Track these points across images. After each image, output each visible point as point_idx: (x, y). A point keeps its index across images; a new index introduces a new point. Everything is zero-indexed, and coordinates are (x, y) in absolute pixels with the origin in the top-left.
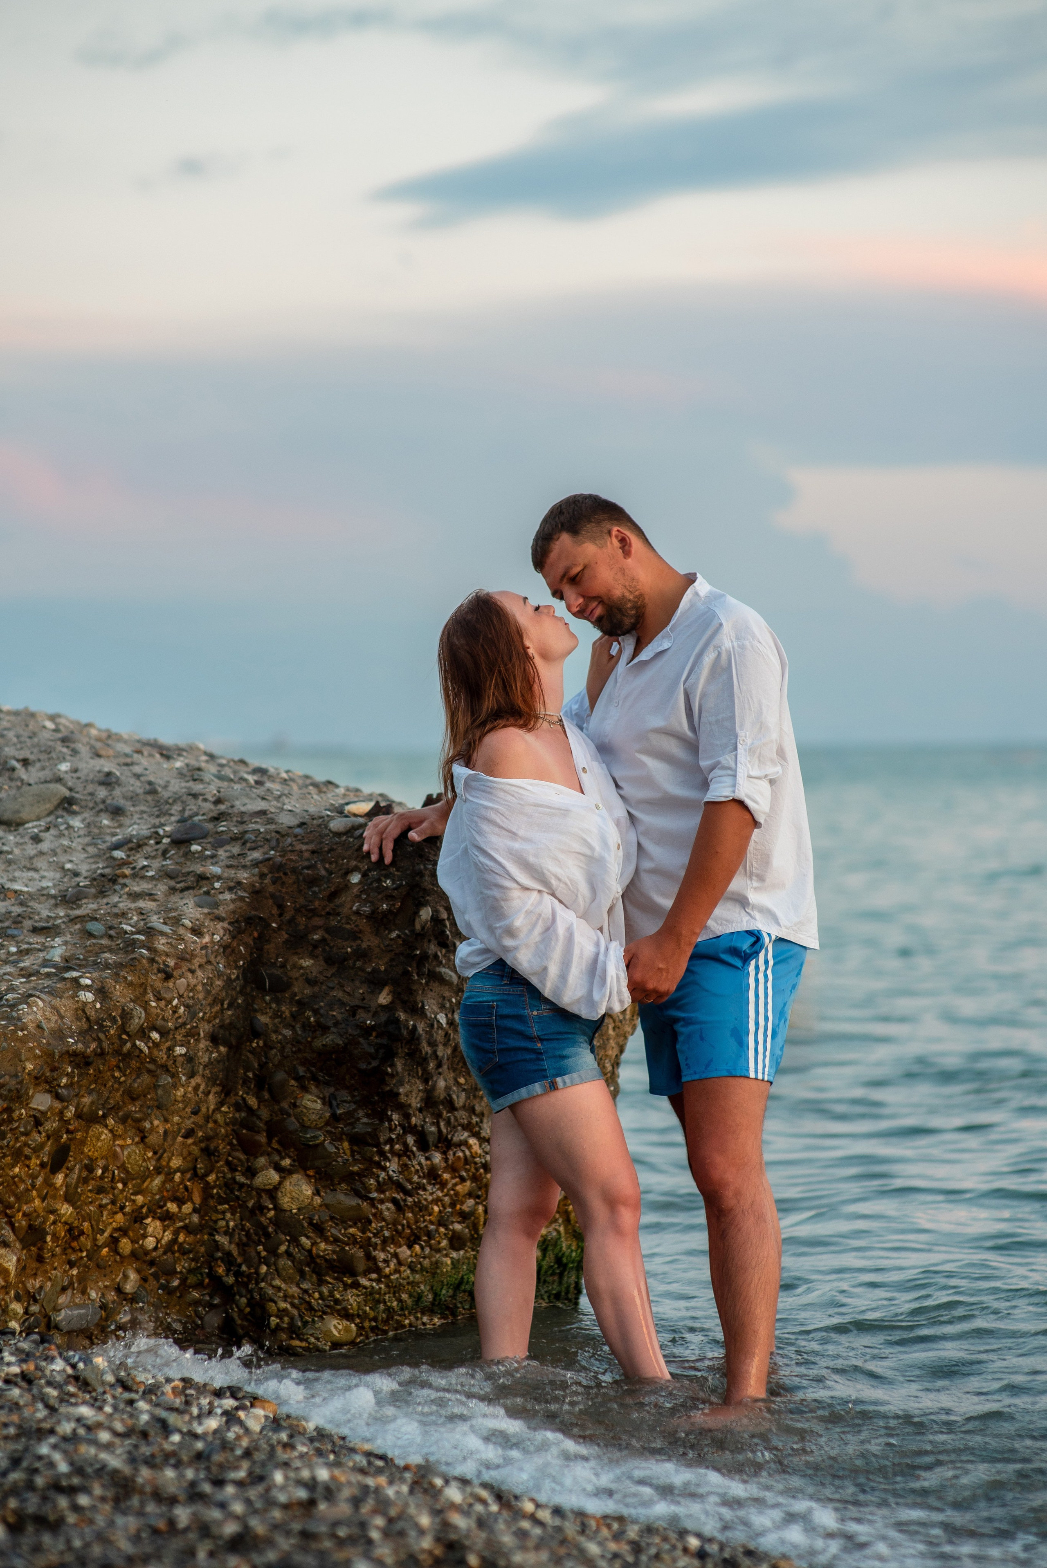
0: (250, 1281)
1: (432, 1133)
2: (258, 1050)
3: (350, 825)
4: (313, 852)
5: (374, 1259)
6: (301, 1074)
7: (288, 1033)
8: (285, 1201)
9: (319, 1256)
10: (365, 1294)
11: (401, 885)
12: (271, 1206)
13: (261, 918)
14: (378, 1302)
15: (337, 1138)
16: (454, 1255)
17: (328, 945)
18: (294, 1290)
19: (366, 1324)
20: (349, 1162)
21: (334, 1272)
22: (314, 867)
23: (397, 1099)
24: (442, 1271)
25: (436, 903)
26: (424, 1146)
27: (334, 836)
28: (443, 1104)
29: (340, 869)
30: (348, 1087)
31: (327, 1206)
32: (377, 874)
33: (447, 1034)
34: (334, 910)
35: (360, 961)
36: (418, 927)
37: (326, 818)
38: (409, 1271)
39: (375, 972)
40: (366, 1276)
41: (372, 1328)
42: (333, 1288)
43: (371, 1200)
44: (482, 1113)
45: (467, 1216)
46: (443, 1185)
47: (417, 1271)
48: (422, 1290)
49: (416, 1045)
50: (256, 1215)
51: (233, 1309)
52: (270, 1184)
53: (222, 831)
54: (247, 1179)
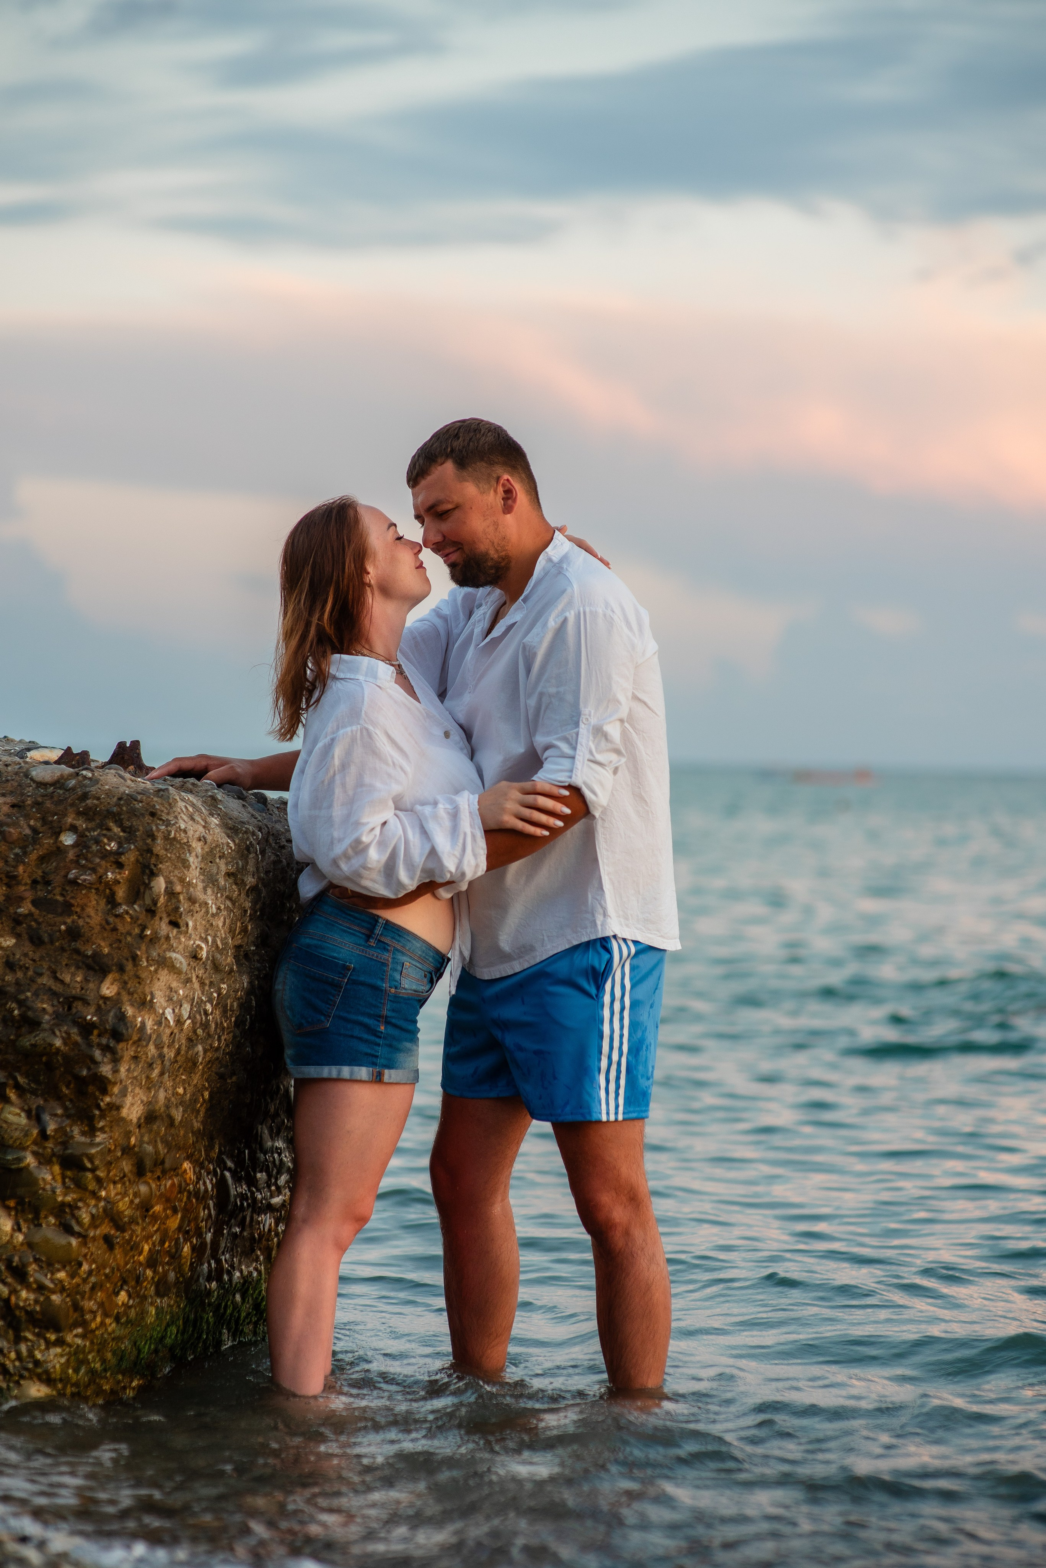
3: (58, 774)
4: (13, 806)
5: (81, 1310)
6: (2, 1080)
9: (17, 1306)
10: (70, 1353)
11: (130, 849)
14: (81, 1363)
15: (44, 1160)
16: (159, 1302)
17: (35, 921)
19: (69, 1390)
20: (58, 1191)
21: (35, 1327)
22: (16, 824)
23: (119, 1114)
24: (146, 1323)
25: (170, 873)
26: (140, 1171)
27: (37, 787)
28: (162, 1120)
29: (50, 828)
30: (60, 1098)
31: (30, 1244)
32: (98, 835)
33: (172, 1033)
34: (43, 877)
35: (76, 941)
36: (148, 901)
37: (23, 764)
38: (114, 1325)
39: (96, 955)
40: (71, 1331)
41: (73, 1395)
42: (33, 1346)
43: (83, 1237)
44: (199, 1130)
45: (175, 1256)
46: (155, 1218)
47: (122, 1324)
48: (125, 1347)
49: (143, 1047)
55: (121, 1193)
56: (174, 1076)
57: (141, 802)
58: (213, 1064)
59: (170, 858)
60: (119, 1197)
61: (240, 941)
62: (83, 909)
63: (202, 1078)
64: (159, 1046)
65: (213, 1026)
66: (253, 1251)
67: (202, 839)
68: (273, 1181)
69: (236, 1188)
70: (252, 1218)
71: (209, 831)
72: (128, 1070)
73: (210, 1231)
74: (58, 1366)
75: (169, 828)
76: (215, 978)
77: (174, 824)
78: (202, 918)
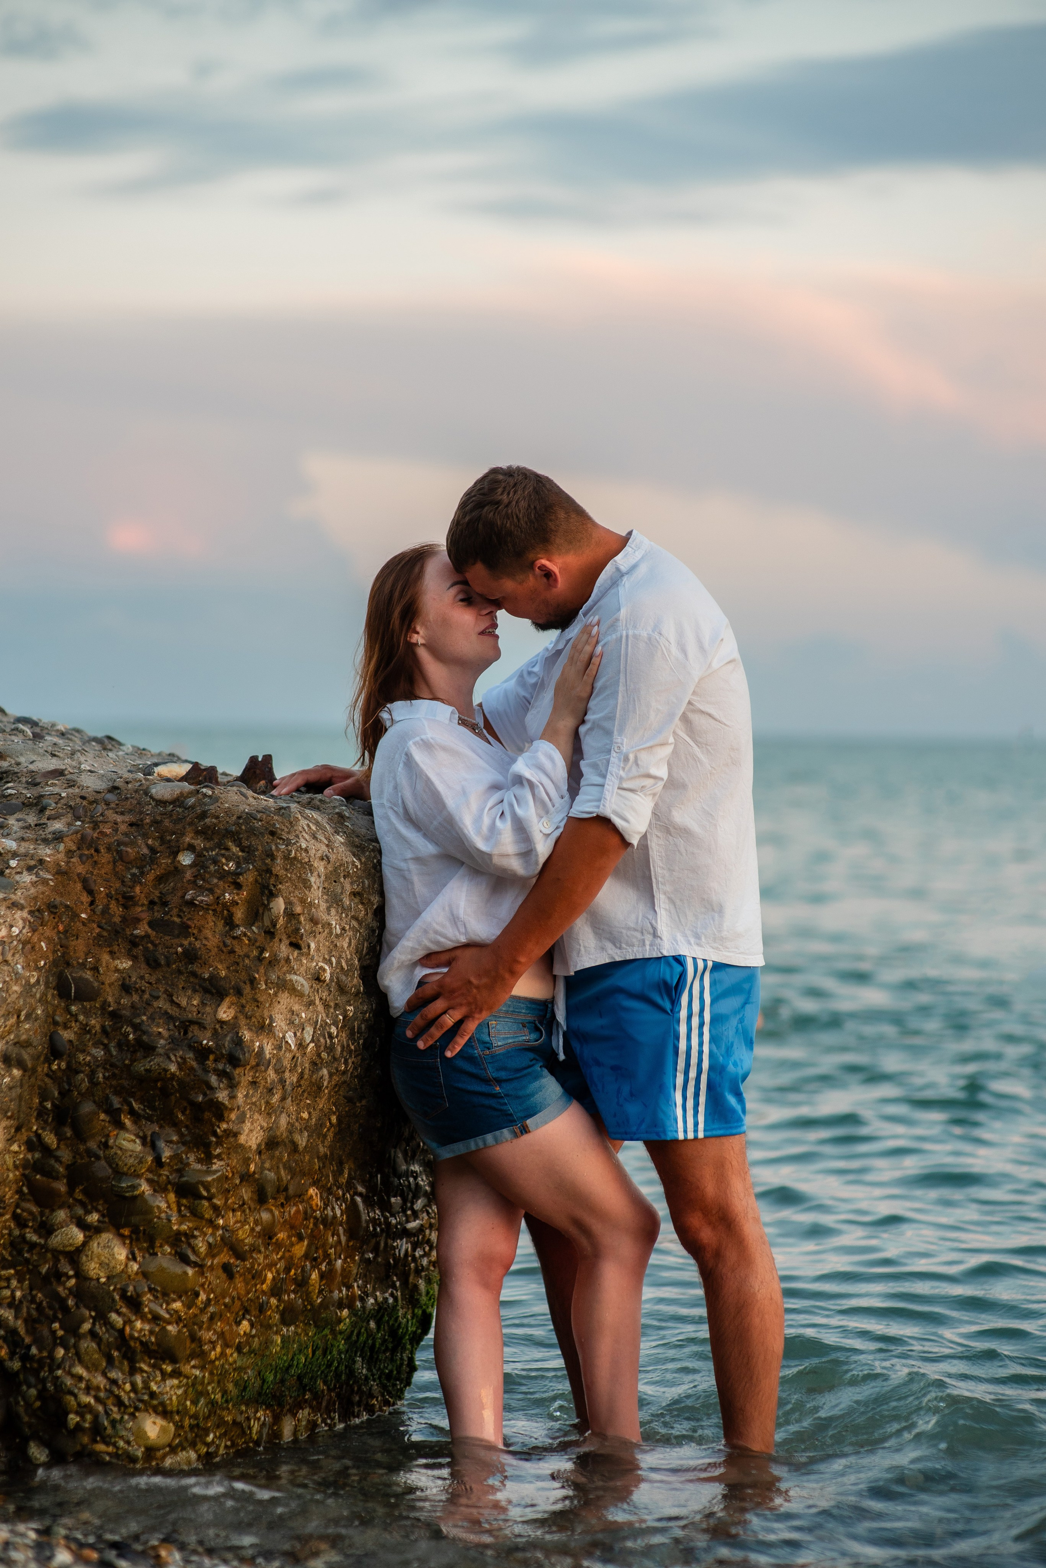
0: (41, 1367)
1: (270, 1181)
2: (59, 1074)
3: (178, 792)
4: (131, 825)
5: (200, 1340)
6: (117, 1105)
7: (99, 1053)
8: (93, 1268)
9: (132, 1337)
10: (187, 1383)
11: (248, 869)
12: (71, 1273)
13: (67, 906)
14: (200, 1394)
15: (159, 1188)
16: (285, 1331)
17: (152, 942)
18: (99, 1380)
19: (187, 1422)
20: (174, 1219)
21: (150, 1358)
22: (133, 844)
23: (236, 1140)
24: (271, 1352)
25: (290, 893)
26: (261, 1198)
27: (157, 805)
28: (285, 1145)
29: (168, 847)
30: (175, 1124)
31: (145, 1274)
32: (217, 854)
33: (294, 1058)
34: (160, 898)
35: (193, 964)
36: (267, 923)
37: (144, 782)
38: (235, 1355)
39: (213, 978)
40: (189, 1362)
41: (192, 1427)
42: (148, 1377)
43: (200, 1267)
44: (326, 1155)
45: (302, 1283)
46: (279, 1246)
47: (244, 1354)
48: (248, 1377)
49: (261, 1072)
50: (51, 1284)
51: (17, 1403)
52: (71, 1245)
53: (11, 795)
54: (40, 1237)
55: (240, 1221)
56: (297, 1101)
57: (261, 821)
58: (340, 1087)
59: (290, 879)
60: (239, 1225)
61: (368, 962)
62: (200, 931)
63: (329, 1102)
64: (279, 1071)
65: (339, 1049)
66: (388, 1277)
67: (324, 858)
68: (409, 1205)
69: (368, 1213)
70: (386, 1244)
71: (333, 850)
72: (246, 1096)
73: (340, 1258)
74: (174, 1398)
75: (290, 848)
76: (341, 1000)
77: (294, 844)
78: (325, 939)
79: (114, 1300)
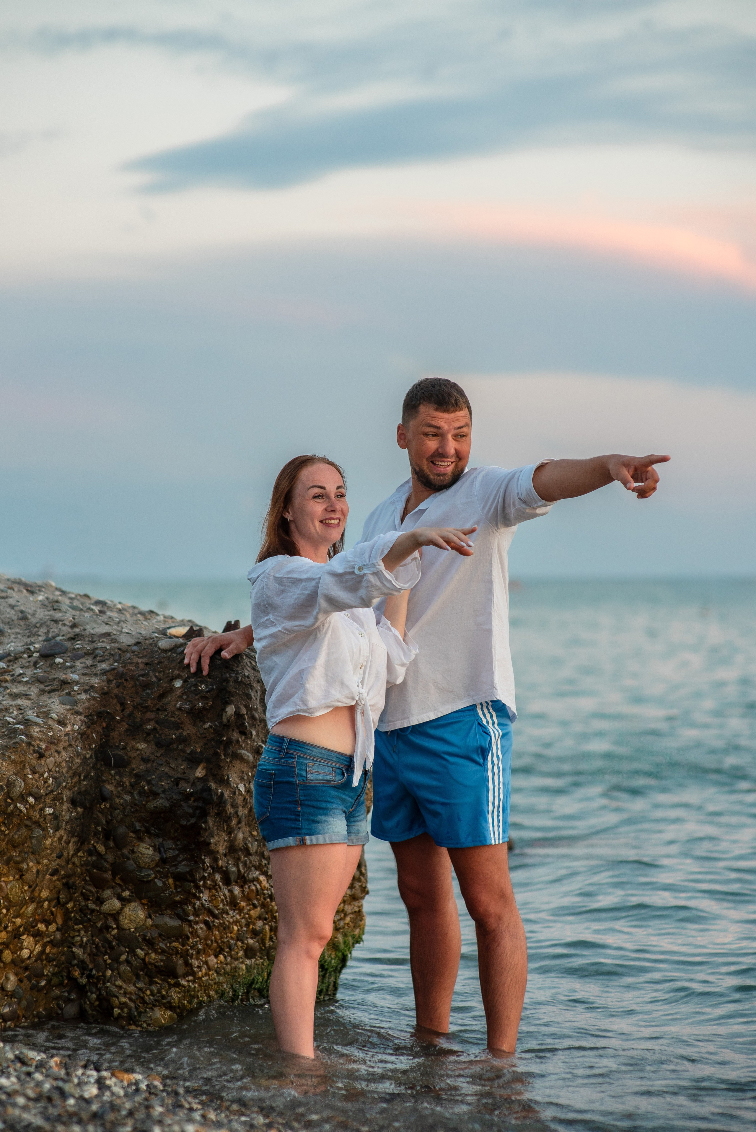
0: (99, 981)
1: (233, 872)
2: (106, 810)
3: (173, 644)
4: (146, 664)
5: (191, 965)
6: (138, 828)
7: (128, 798)
8: (125, 922)
9: (150, 963)
10: (184, 991)
11: (213, 689)
12: (115, 926)
13: (108, 713)
14: (193, 997)
15: (164, 876)
16: (248, 962)
17: (158, 733)
18: (131, 988)
20: (172, 894)
21: (161, 975)
22: (147, 675)
23: (209, 847)
24: (239, 975)
25: (238, 702)
26: (228, 882)
27: (162, 652)
28: (242, 851)
29: (168, 677)
30: (172, 838)
31: (156, 926)
32: (195, 680)
33: (245, 799)
34: (162, 707)
35: (182, 744)
36: (225, 720)
37: (158, 639)
38: (215, 975)
39: (193, 753)
40: (184, 978)
42: (161, 987)
43: (190, 922)
45: (258, 933)
46: (241, 910)
47: (221, 975)
48: (224, 988)
49: (223, 807)
50: (103, 933)
51: (85, 1003)
52: (114, 910)
53: (78, 648)
54: (97, 906)
55: (214, 895)
56: (249, 824)
59: (238, 693)
60: (213, 897)
62: (185, 725)
64: (235, 807)
72: (214, 822)
74: (176, 999)
75: (238, 675)
78: (262, 729)
79: (139, 941)
